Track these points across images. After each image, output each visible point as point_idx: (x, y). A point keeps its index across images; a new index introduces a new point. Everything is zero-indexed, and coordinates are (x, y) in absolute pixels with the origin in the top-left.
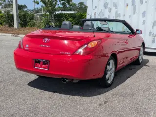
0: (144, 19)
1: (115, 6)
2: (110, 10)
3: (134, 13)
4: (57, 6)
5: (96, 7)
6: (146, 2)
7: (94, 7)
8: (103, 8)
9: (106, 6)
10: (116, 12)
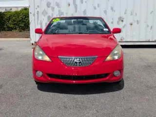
1: (58, 5)
2: (53, 9)
3: (76, 12)
5: (38, 6)
7: (36, 7)
8: (46, 7)
9: (48, 5)
10: (59, 11)
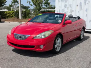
0: (86, 13)
1: (71, 6)
3: (81, 10)
4: (42, 7)
6: (88, 4)
7: (59, 7)
8: (64, 7)
10: (71, 9)
